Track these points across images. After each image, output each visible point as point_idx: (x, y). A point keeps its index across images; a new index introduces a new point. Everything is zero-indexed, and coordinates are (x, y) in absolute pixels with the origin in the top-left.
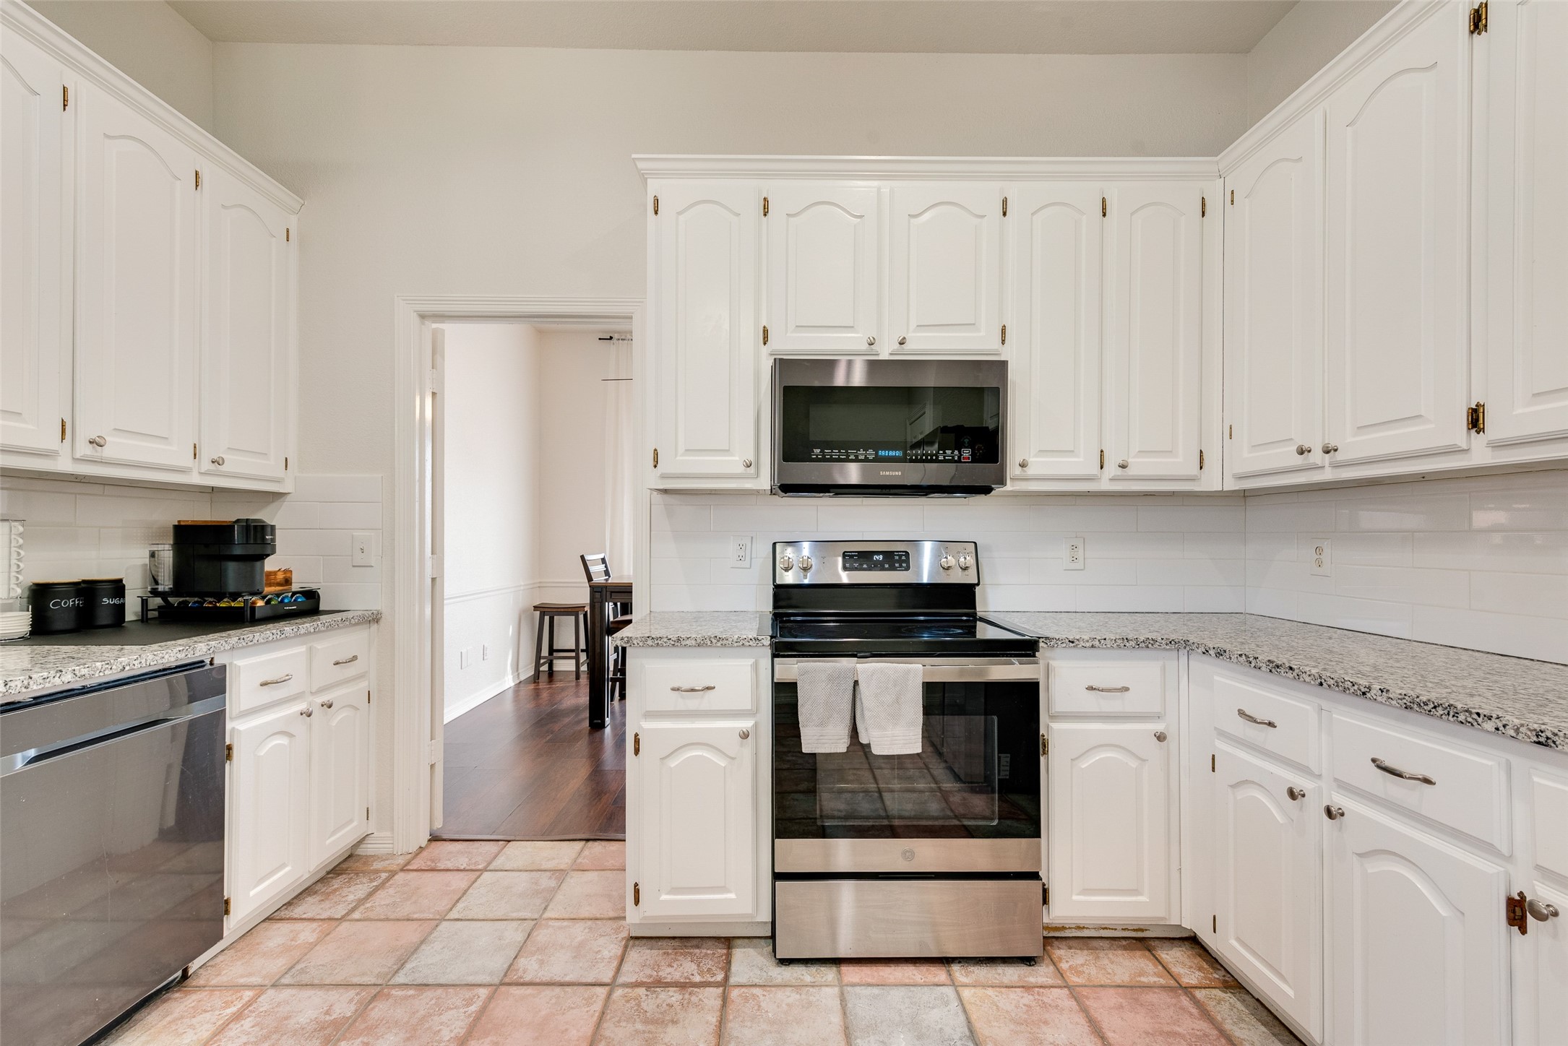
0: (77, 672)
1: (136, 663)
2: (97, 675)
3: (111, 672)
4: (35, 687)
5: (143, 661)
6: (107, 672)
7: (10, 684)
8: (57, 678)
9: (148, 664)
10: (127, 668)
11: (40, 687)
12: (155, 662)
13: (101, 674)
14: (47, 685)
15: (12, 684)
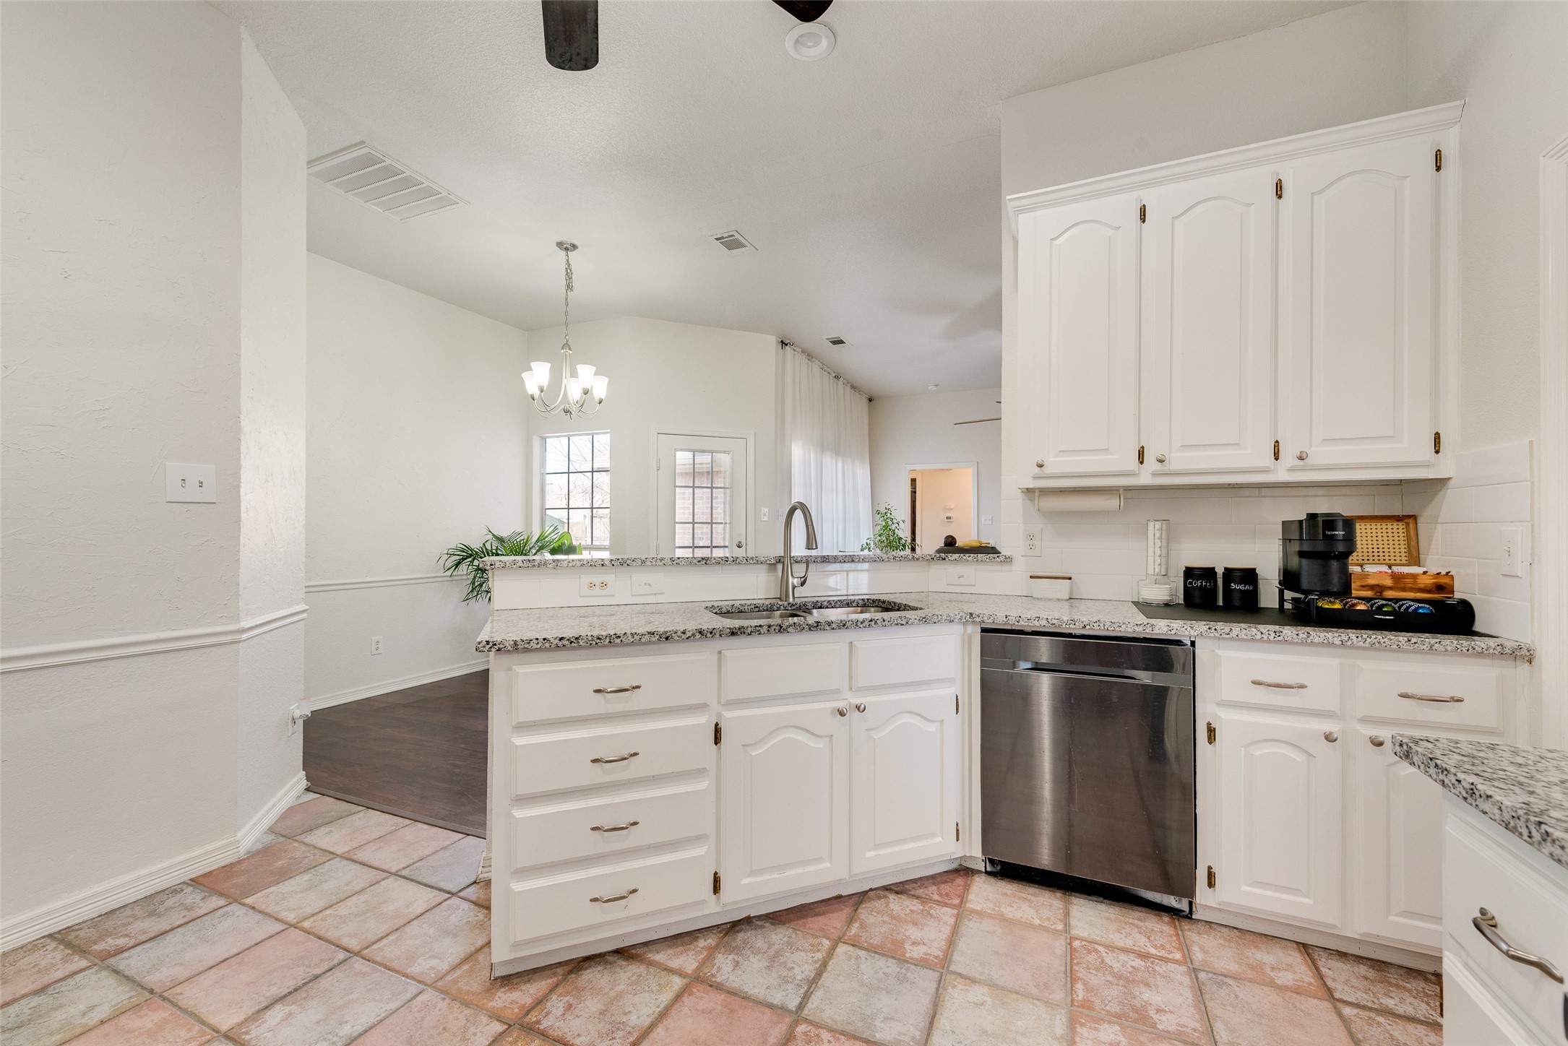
0: (1049, 621)
1: (1095, 625)
2: (1064, 626)
3: (1074, 626)
4: (1023, 623)
5: (1102, 625)
6: (1071, 626)
7: (1008, 617)
8: (1036, 621)
9: (1106, 628)
10: (1088, 627)
11: (1026, 624)
12: (1113, 628)
13: (1067, 626)
14: (1030, 624)
15: (1010, 618)
